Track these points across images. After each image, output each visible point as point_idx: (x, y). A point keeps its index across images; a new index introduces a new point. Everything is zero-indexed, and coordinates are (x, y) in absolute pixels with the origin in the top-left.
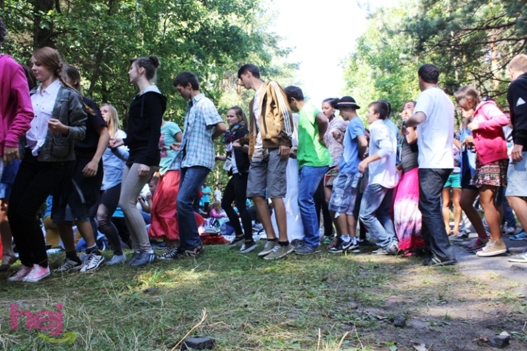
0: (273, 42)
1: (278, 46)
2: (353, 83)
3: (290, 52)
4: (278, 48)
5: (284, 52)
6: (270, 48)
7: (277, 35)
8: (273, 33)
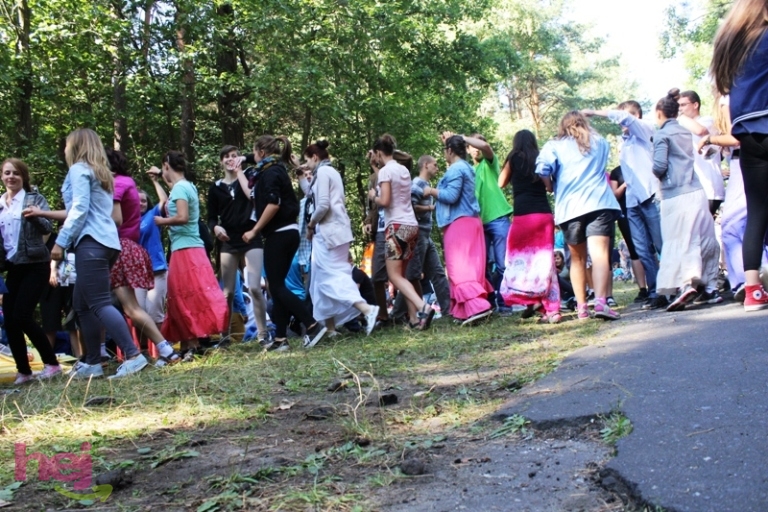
0: (575, 36)
1: (583, 39)
2: (699, 70)
3: (602, 45)
4: (583, 43)
5: (592, 46)
6: (573, 44)
7: (576, 23)
8: (571, 22)
